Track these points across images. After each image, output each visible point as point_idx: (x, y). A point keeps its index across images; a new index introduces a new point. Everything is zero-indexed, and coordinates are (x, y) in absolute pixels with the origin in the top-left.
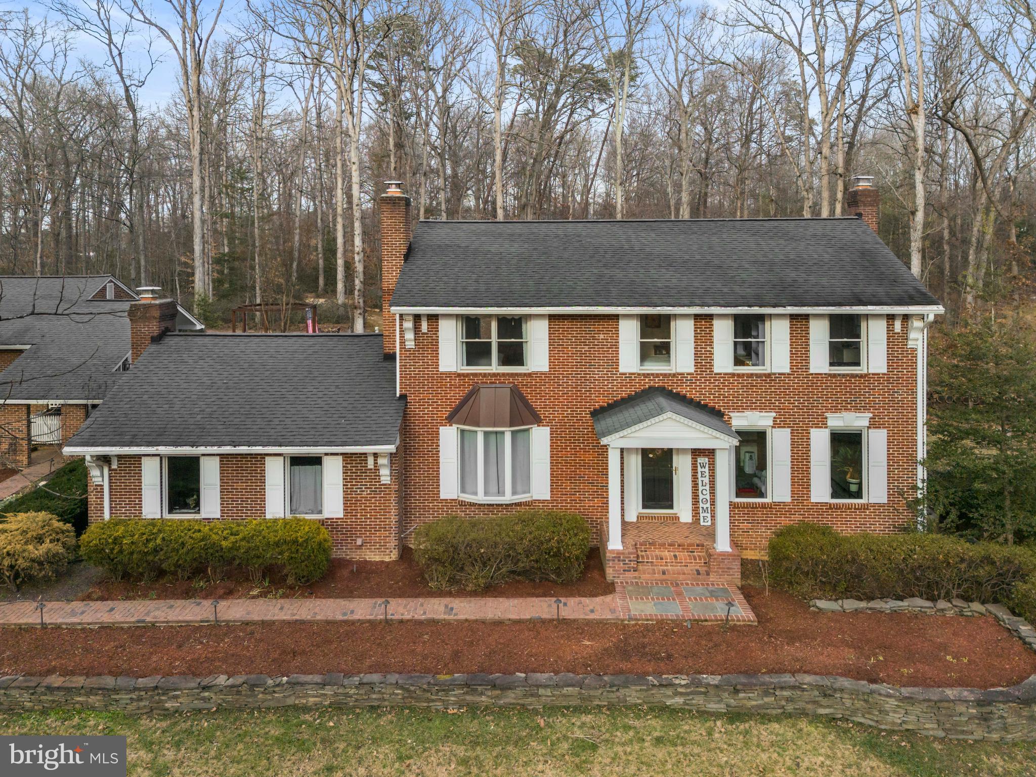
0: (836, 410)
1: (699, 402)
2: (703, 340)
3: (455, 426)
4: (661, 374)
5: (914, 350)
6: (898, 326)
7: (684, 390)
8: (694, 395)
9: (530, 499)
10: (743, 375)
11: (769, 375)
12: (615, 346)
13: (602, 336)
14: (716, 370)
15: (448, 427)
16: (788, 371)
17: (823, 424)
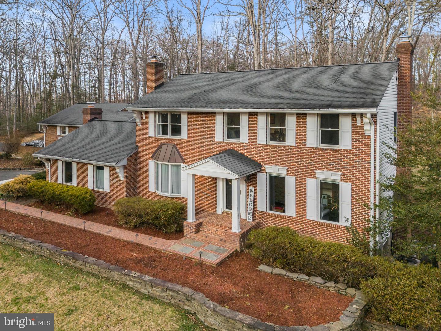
0: (321, 169)
1: (251, 158)
2: (253, 127)
3: (154, 161)
4: (233, 143)
5: (369, 137)
6: (359, 122)
7: (243, 152)
8: (248, 155)
9: (180, 197)
10: (272, 146)
11: (285, 147)
12: (214, 128)
13: (209, 123)
14: (258, 142)
15: (152, 161)
16: (294, 145)
17: (313, 176)
